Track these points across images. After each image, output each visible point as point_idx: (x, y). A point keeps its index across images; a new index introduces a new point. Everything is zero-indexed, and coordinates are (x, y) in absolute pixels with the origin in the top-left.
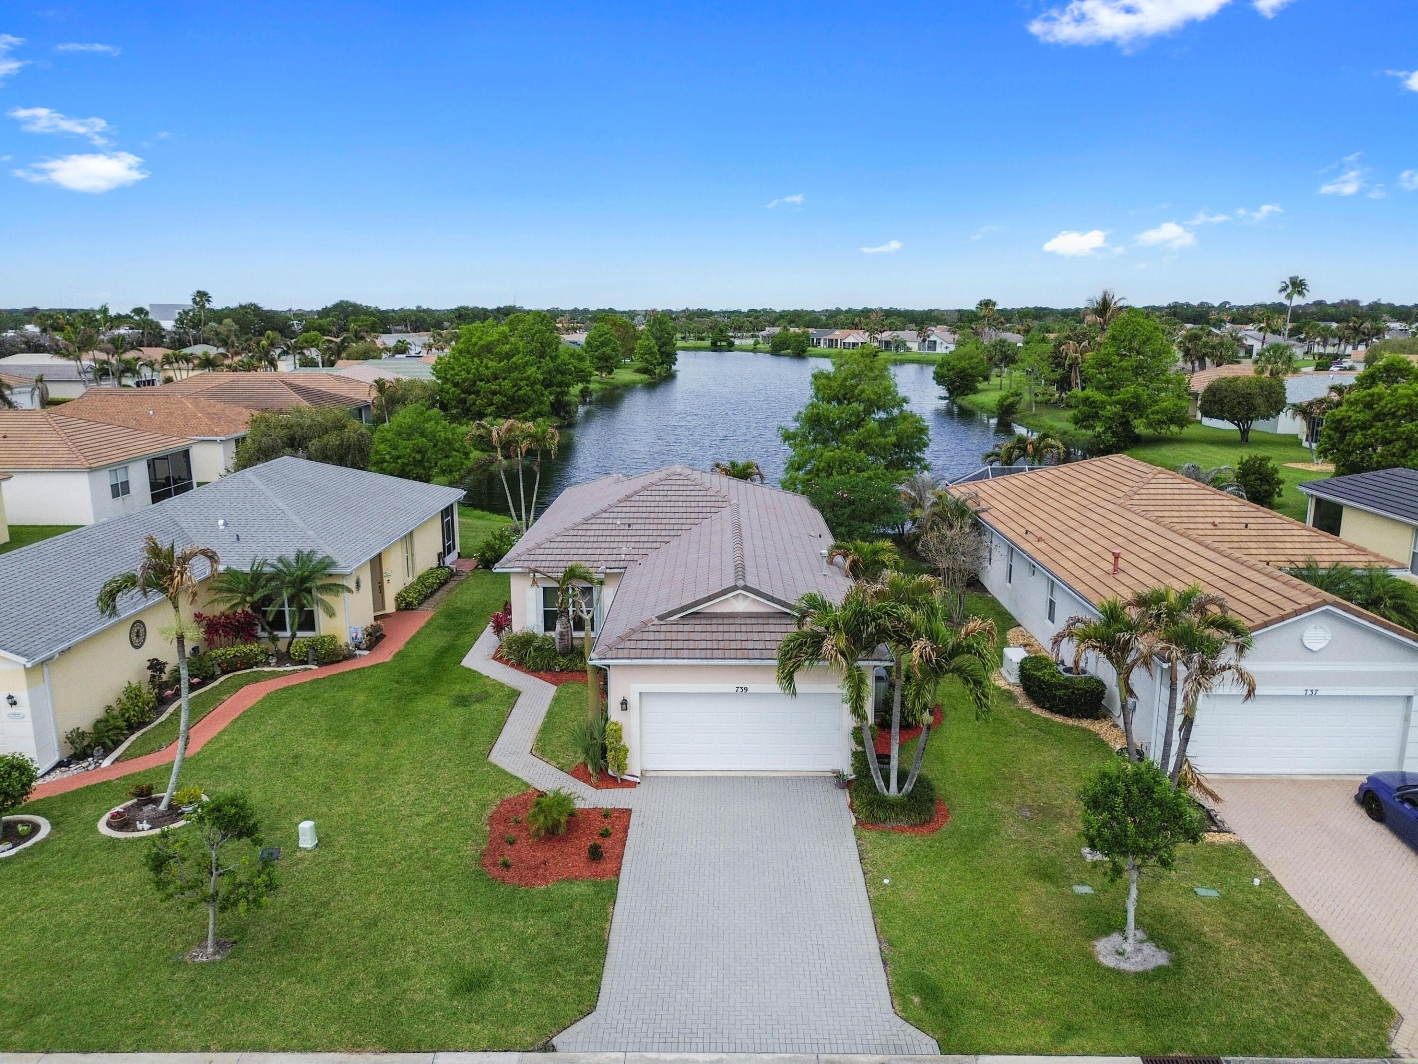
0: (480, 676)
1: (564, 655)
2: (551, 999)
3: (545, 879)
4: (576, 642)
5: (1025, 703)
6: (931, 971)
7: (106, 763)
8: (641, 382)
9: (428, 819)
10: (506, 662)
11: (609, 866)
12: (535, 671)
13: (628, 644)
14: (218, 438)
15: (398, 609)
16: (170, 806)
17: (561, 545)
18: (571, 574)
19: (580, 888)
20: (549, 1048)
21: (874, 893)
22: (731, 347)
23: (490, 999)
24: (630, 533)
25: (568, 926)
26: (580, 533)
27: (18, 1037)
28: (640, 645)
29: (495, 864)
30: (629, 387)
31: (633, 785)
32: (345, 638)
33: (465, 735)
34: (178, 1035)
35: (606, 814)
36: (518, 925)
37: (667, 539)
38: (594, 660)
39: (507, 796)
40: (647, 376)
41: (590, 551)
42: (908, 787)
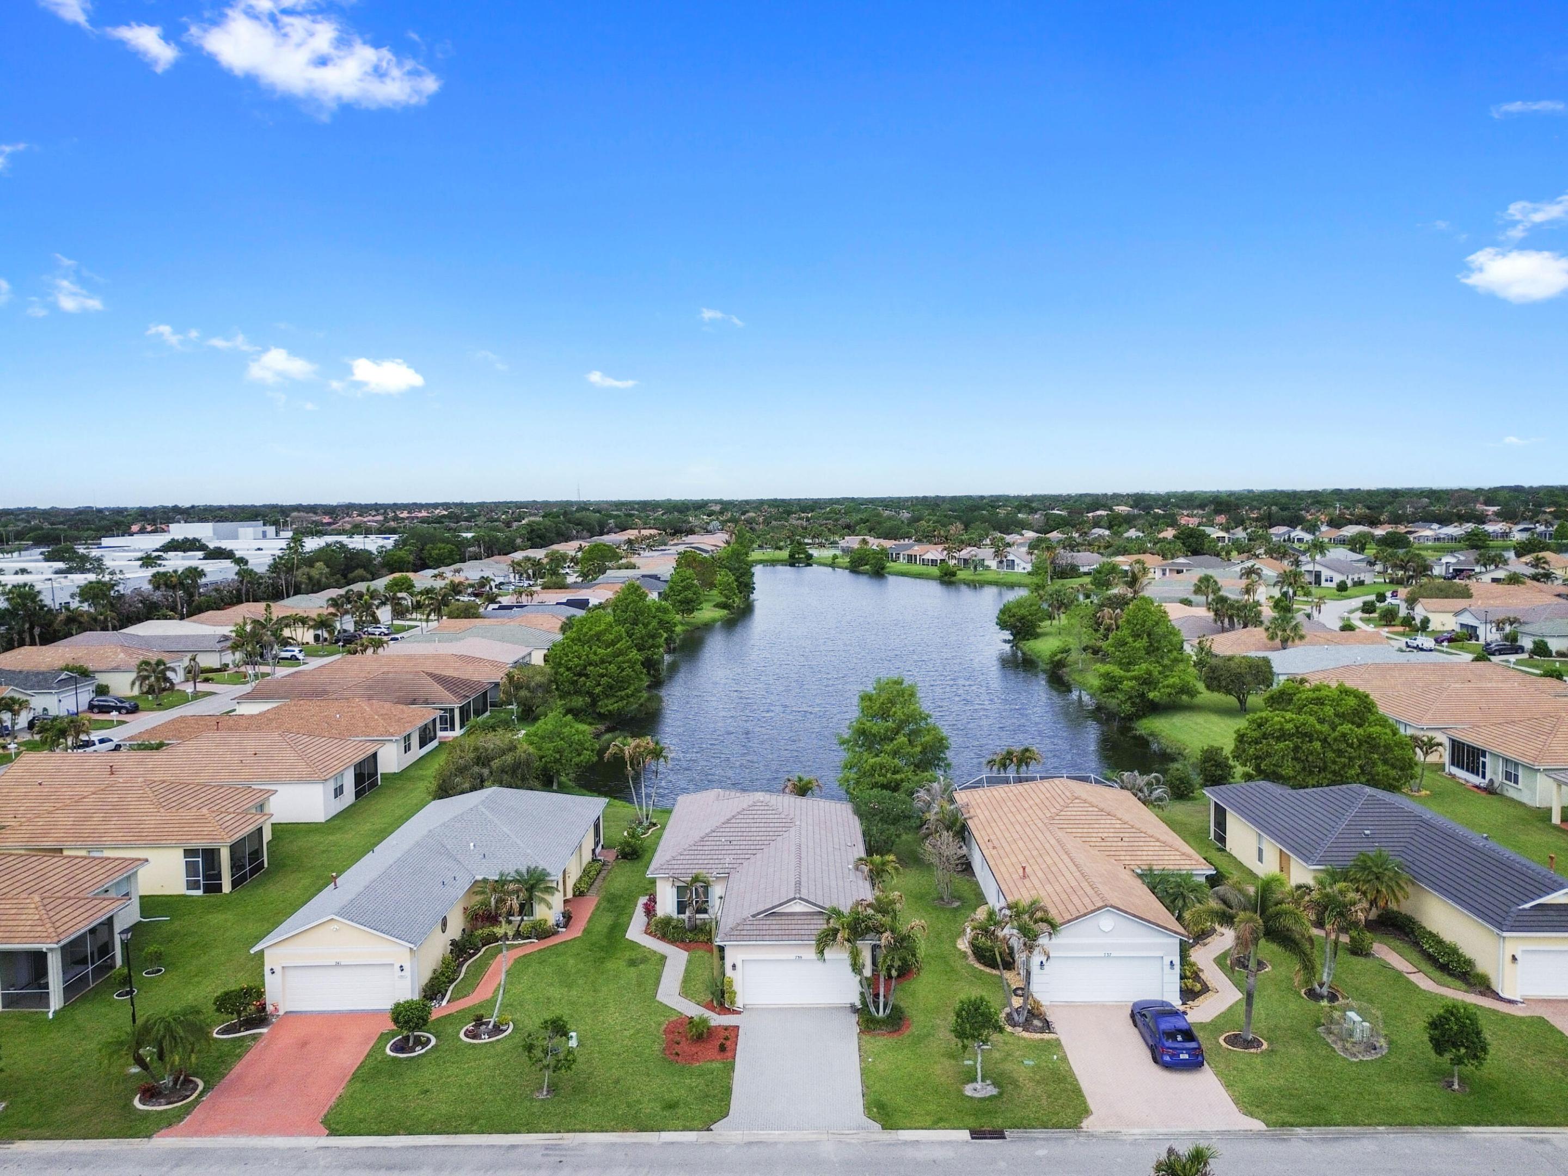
0: (639, 946)
1: (691, 932)
2: (708, 1111)
3: (698, 1061)
4: (698, 922)
5: (972, 960)
6: (884, 1098)
7: (444, 1003)
8: (721, 619)
9: (632, 1032)
10: (655, 936)
11: (729, 1054)
12: (673, 942)
13: (736, 933)
14: (394, 738)
15: (574, 895)
16: (494, 1026)
17: (687, 857)
18: (696, 879)
19: (715, 1065)
20: (709, 1130)
21: (863, 1065)
22: (809, 561)
23: (680, 1111)
24: (731, 847)
25: (712, 1082)
26: (699, 848)
27: (475, 1128)
28: (743, 933)
29: (671, 1054)
30: (708, 627)
31: (739, 1013)
32: (551, 921)
33: (639, 985)
34: (544, 1127)
35: (726, 1028)
36: (688, 1081)
37: (754, 852)
38: (718, 942)
39: (671, 1019)
40: (726, 612)
41: (706, 862)
42: (888, 1011)
